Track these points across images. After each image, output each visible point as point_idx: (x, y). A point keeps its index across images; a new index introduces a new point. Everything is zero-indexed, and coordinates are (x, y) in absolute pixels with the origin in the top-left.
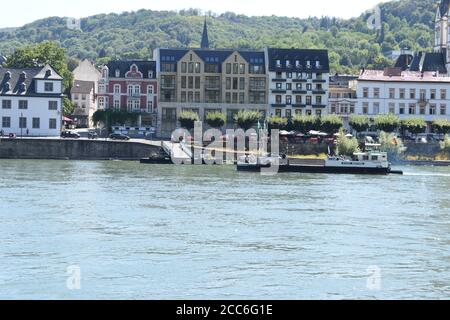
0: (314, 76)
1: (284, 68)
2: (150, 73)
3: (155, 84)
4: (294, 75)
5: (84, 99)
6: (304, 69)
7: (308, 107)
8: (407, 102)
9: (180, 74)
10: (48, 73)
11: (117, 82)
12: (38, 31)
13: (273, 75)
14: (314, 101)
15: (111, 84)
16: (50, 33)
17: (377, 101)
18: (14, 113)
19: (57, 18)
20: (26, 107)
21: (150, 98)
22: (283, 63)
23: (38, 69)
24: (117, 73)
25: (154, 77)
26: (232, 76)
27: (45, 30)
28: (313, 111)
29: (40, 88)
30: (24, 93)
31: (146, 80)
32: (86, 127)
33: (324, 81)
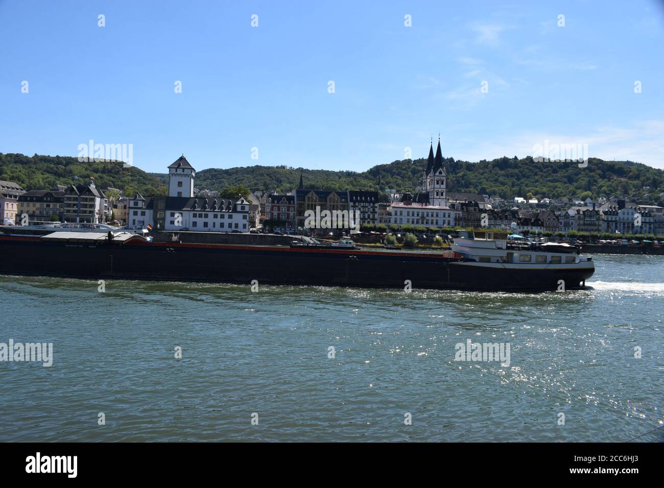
0: (371, 204)
1: (357, 201)
2: (292, 202)
3: (294, 207)
4: (362, 204)
5: (254, 213)
6: (366, 201)
7: (369, 220)
8: (416, 218)
9: (307, 202)
10: (243, 201)
11: (276, 206)
12: (204, 176)
13: (351, 204)
14: (371, 217)
15: (273, 207)
16: (210, 176)
17: (401, 217)
18: (226, 221)
19: (213, 169)
20: (232, 218)
21: (292, 214)
22: (356, 198)
23: (238, 199)
24: (276, 202)
25: (294, 204)
26: (332, 204)
27: (207, 175)
28: (371, 222)
29: (239, 209)
30: (231, 211)
31: (290, 205)
32: (255, 227)
33: (377, 207)
